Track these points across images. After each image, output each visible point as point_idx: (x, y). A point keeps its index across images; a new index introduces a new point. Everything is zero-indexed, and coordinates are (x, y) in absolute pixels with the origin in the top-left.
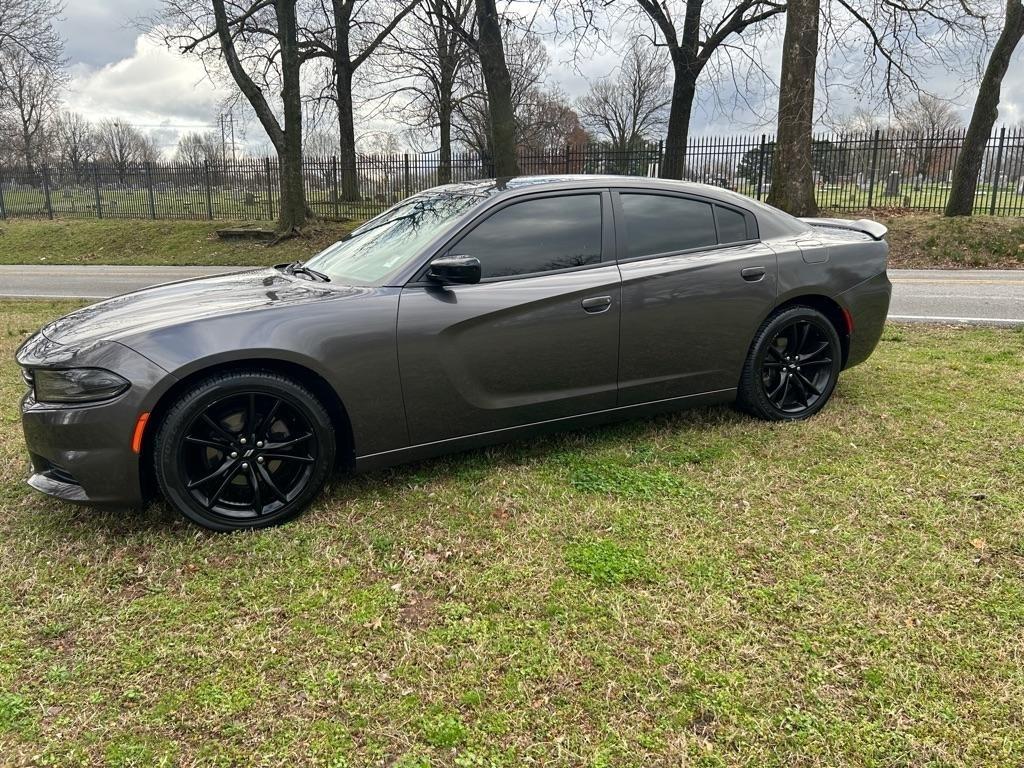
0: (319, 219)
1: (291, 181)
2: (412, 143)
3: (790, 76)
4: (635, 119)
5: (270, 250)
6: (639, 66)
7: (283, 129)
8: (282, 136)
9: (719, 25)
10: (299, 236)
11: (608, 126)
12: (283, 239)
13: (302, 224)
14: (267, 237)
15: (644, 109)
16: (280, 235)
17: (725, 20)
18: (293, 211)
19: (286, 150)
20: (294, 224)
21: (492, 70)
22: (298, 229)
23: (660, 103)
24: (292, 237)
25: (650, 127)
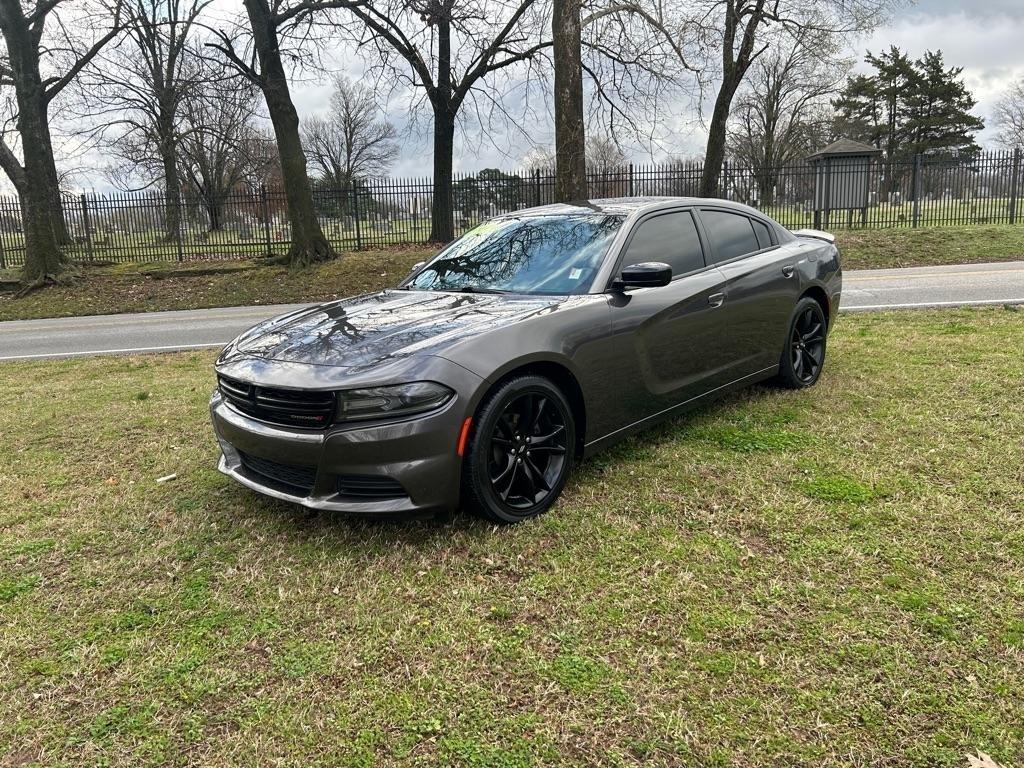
0: (76, 264)
1: (38, 223)
2: (113, 179)
3: (564, 117)
4: (349, 155)
5: (19, 302)
6: (347, 104)
7: (23, 166)
8: (23, 173)
9: (469, 69)
10: (55, 283)
11: (322, 163)
12: (35, 288)
13: (57, 271)
14: (12, 287)
15: (358, 145)
16: (31, 285)
17: (473, 64)
18: (44, 256)
19: (30, 189)
20: (46, 271)
21: (279, 105)
22: (52, 276)
23: (371, 140)
24: (45, 285)
25: (365, 163)
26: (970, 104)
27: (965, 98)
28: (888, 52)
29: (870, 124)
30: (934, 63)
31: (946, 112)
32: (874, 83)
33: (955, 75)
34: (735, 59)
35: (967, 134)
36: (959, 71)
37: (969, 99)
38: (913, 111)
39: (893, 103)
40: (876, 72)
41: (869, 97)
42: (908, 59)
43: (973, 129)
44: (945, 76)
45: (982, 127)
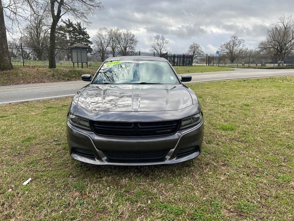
26: (89, 37)
27: (87, 36)
28: (68, 20)
29: (65, 39)
30: (79, 25)
31: (83, 39)
32: (64, 28)
33: (85, 29)
34: (56, 14)
35: (89, 45)
36: (85, 28)
37: (88, 36)
38: (75, 37)
39: (70, 34)
40: (65, 25)
41: (64, 32)
42: (73, 23)
43: (90, 44)
44: (82, 29)
45: (92, 44)
